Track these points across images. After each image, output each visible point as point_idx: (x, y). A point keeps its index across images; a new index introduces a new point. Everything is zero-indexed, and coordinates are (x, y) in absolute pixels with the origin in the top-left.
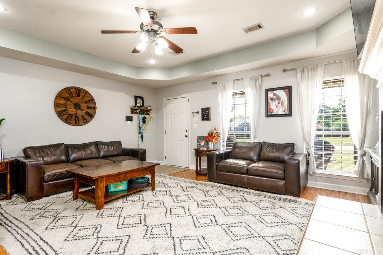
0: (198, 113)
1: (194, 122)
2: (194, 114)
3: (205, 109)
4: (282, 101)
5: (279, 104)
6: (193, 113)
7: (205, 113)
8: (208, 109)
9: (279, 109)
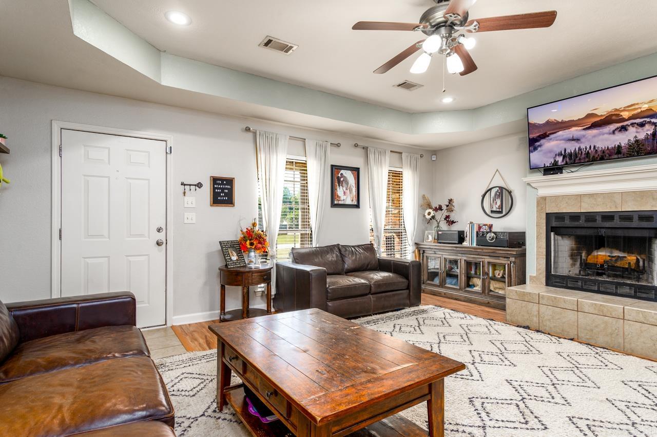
0: (199, 185)
1: (186, 205)
2: (187, 188)
3: (222, 180)
4: (350, 186)
5: (347, 189)
6: (185, 185)
7: (223, 189)
8: (230, 181)
9: (347, 198)
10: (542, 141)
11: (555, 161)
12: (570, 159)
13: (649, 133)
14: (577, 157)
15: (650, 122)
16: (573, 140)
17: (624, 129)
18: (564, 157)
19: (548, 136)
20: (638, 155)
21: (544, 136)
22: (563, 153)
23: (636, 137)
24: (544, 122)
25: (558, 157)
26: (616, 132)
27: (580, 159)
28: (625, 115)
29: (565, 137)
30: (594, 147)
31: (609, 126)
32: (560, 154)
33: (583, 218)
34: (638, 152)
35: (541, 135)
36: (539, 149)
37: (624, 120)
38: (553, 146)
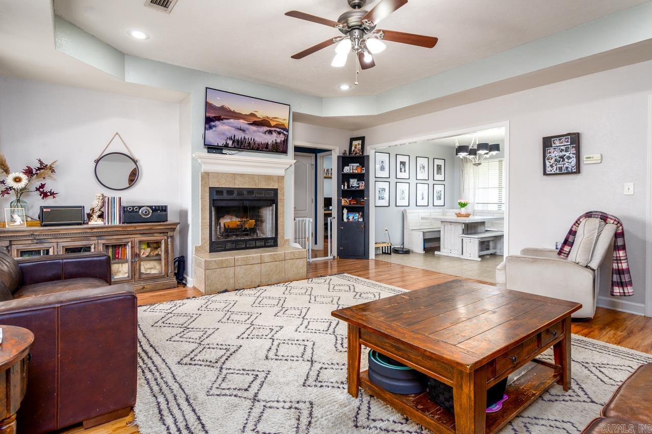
10: (217, 123)
11: (226, 143)
12: (238, 145)
13: (282, 139)
14: (242, 144)
16: (240, 130)
17: (270, 132)
18: (234, 142)
19: (222, 120)
21: (219, 119)
22: (233, 138)
23: (276, 140)
24: (220, 106)
25: (228, 140)
26: (267, 133)
27: (244, 146)
28: (273, 123)
29: (235, 125)
30: (254, 140)
31: (263, 127)
32: (231, 139)
33: (236, 192)
34: (276, 150)
35: (217, 117)
36: (214, 129)
37: (271, 127)
38: (225, 129)
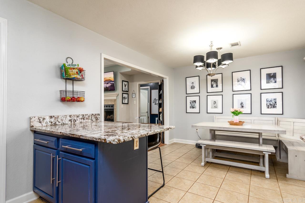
13: (110, 85)
15: (110, 83)
20: (107, 91)
23: (106, 86)
34: (107, 90)
